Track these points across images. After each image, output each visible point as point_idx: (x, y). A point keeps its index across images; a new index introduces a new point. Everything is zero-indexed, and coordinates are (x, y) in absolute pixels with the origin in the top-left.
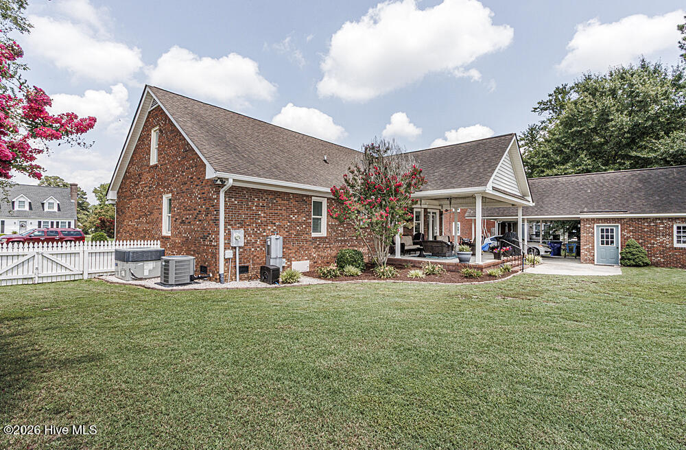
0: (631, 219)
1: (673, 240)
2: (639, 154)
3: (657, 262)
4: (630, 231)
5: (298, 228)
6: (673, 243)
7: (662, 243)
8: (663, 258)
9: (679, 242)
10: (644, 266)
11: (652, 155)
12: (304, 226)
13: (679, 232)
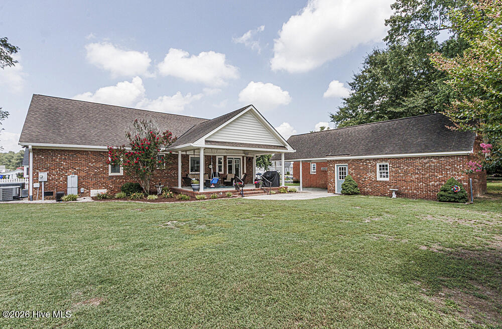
0: (353, 160)
1: (376, 175)
2: (394, 110)
3: (367, 192)
4: (353, 169)
5: (96, 170)
6: (376, 178)
7: (370, 177)
8: (371, 188)
9: (381, 176)
10: (352, 194)
11: (401, 110)
12: (101, 169)
13: (380, 169)
